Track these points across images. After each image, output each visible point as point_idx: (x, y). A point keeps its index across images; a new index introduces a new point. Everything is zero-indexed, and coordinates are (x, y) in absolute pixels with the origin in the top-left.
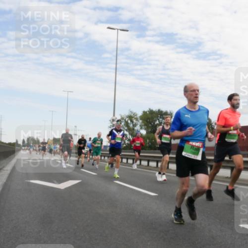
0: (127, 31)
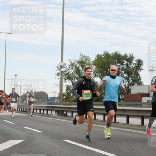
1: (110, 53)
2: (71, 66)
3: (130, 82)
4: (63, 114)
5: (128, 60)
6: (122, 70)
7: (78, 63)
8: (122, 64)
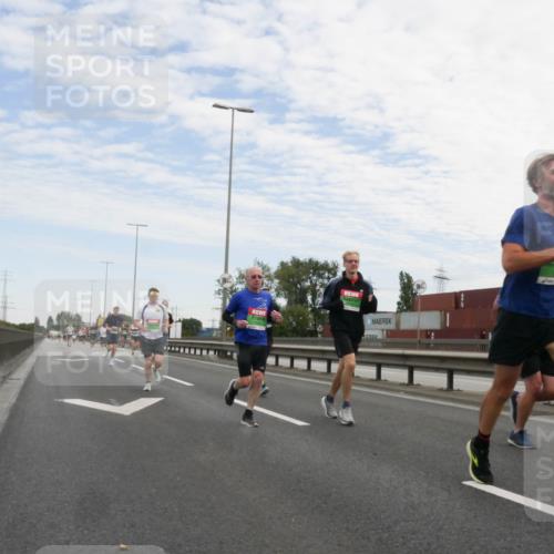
0: (252, 112)
1: (301, 259)
2: (240, 279)
5: (329, 271)
6: (321, 286)
8: (321, 276)
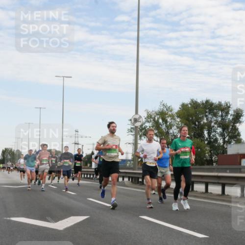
2: (149, 118)
3: (226, 139)
4: (138, 182)
7: (157, 114)
